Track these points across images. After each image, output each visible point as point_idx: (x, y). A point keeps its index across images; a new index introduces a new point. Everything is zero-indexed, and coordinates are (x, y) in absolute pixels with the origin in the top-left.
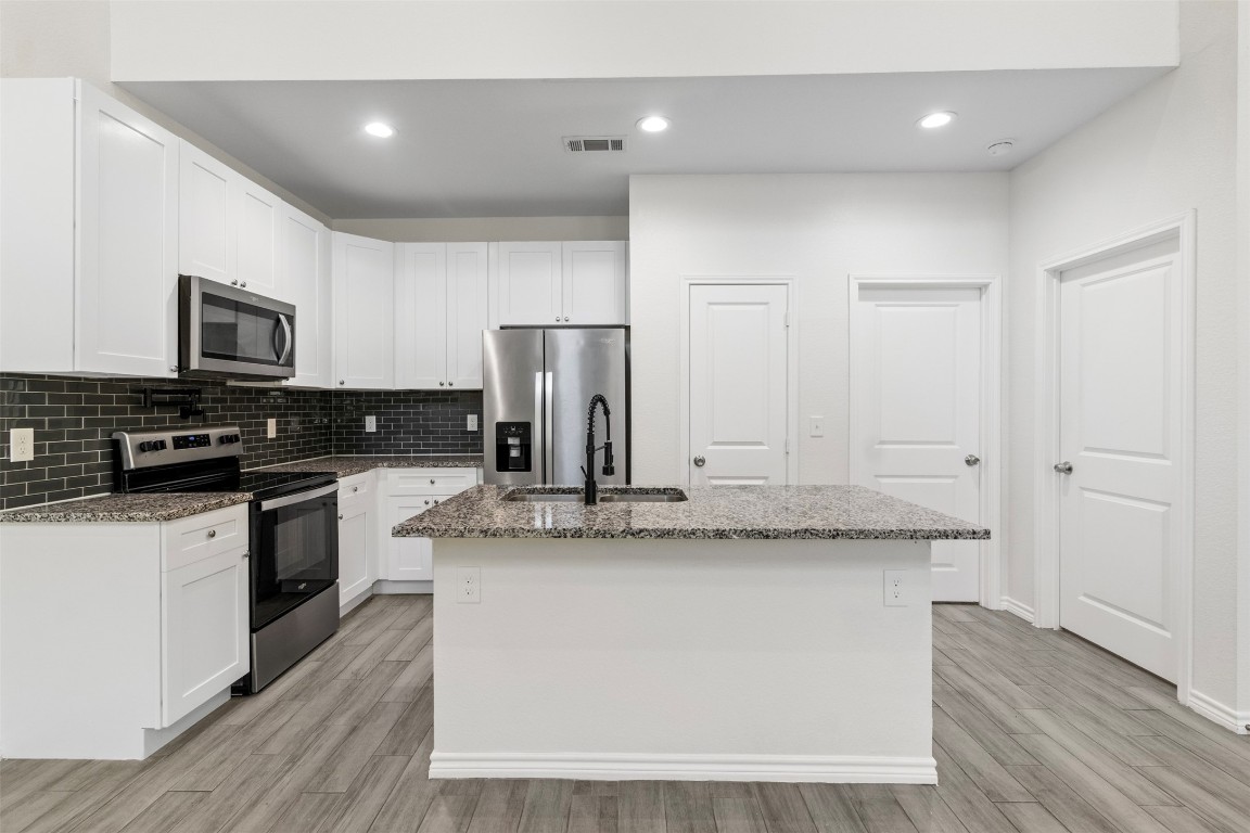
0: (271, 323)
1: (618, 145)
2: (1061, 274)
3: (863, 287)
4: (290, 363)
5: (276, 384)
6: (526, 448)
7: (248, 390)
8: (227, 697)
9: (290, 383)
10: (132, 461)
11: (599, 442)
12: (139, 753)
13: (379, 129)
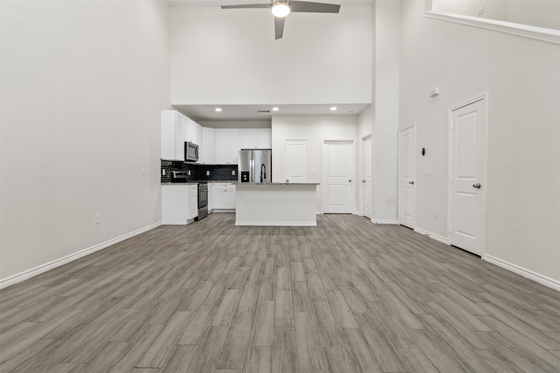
0: (195, 149)
1: (268, 111)
2: (364, 139)
3: (325, 141)
4: (198, 158)
5: (195, 163)
6: (248, 177)
8: (193, 221)
9: (197, 162)
10: (175, 177)
11: (263, 172)
12: (185, 223)
13: (219, 110)
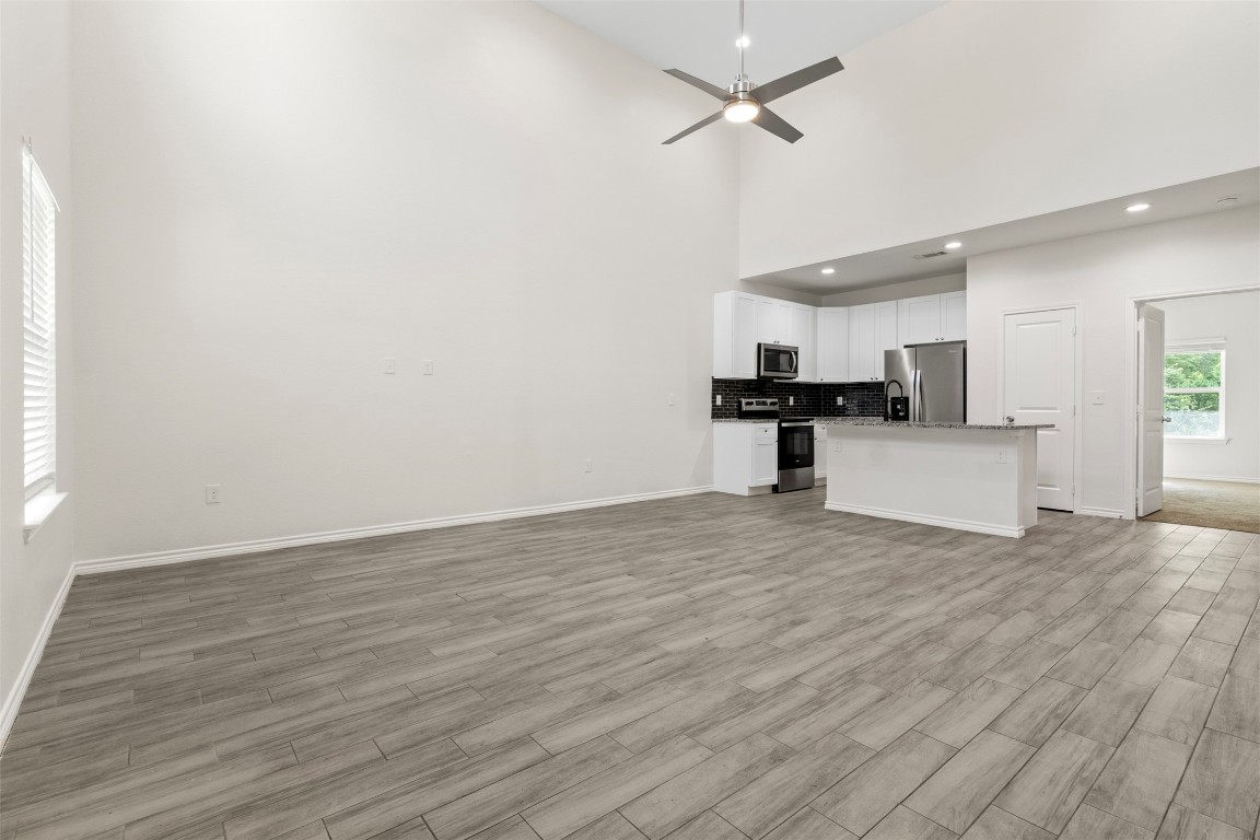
0: (789, 356)
1: (943, 254)
3: (1138, 302)
4: (796, 371)
5: (790, 381)
6: (906, 410)
7: (782, 384)
9: (797, 380)
10: (744, 408)
13: (828, 271)
